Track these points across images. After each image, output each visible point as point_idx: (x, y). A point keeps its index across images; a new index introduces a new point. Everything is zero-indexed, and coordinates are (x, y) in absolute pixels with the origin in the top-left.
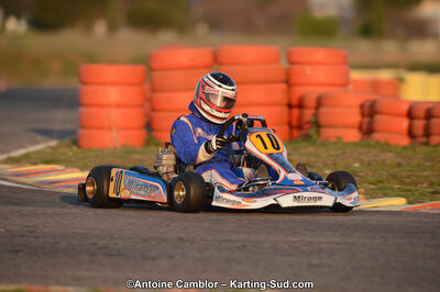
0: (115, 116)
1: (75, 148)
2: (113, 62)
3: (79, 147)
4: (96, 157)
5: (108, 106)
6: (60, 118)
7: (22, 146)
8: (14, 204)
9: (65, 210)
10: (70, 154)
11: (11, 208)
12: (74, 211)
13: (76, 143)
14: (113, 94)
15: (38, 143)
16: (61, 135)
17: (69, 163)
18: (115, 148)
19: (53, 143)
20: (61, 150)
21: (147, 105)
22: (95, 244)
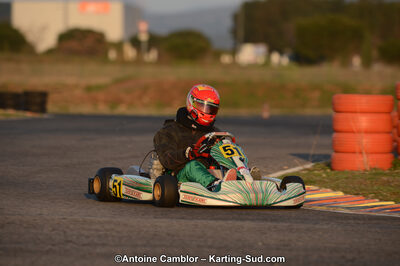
0: (366, 141)
1: (329, 170)
2: (367, 92)
3: (332, 169)
4: (347, 178)
5: (359, 132)
6: (315, 143)
7: (282, 169)
8: (272, 221)
9: (317, 226)
10: (324, 175)
11: (269, 224)
12: (325, 227)
13: (329, 165)
14: (364, 121)
15: (295, 166)
16: (315, 159)
17: (323, 184)
18: (365, 170)
19: (309, 166)
20: (316, 172)
21: (395, 131)
22: (343, 257)
